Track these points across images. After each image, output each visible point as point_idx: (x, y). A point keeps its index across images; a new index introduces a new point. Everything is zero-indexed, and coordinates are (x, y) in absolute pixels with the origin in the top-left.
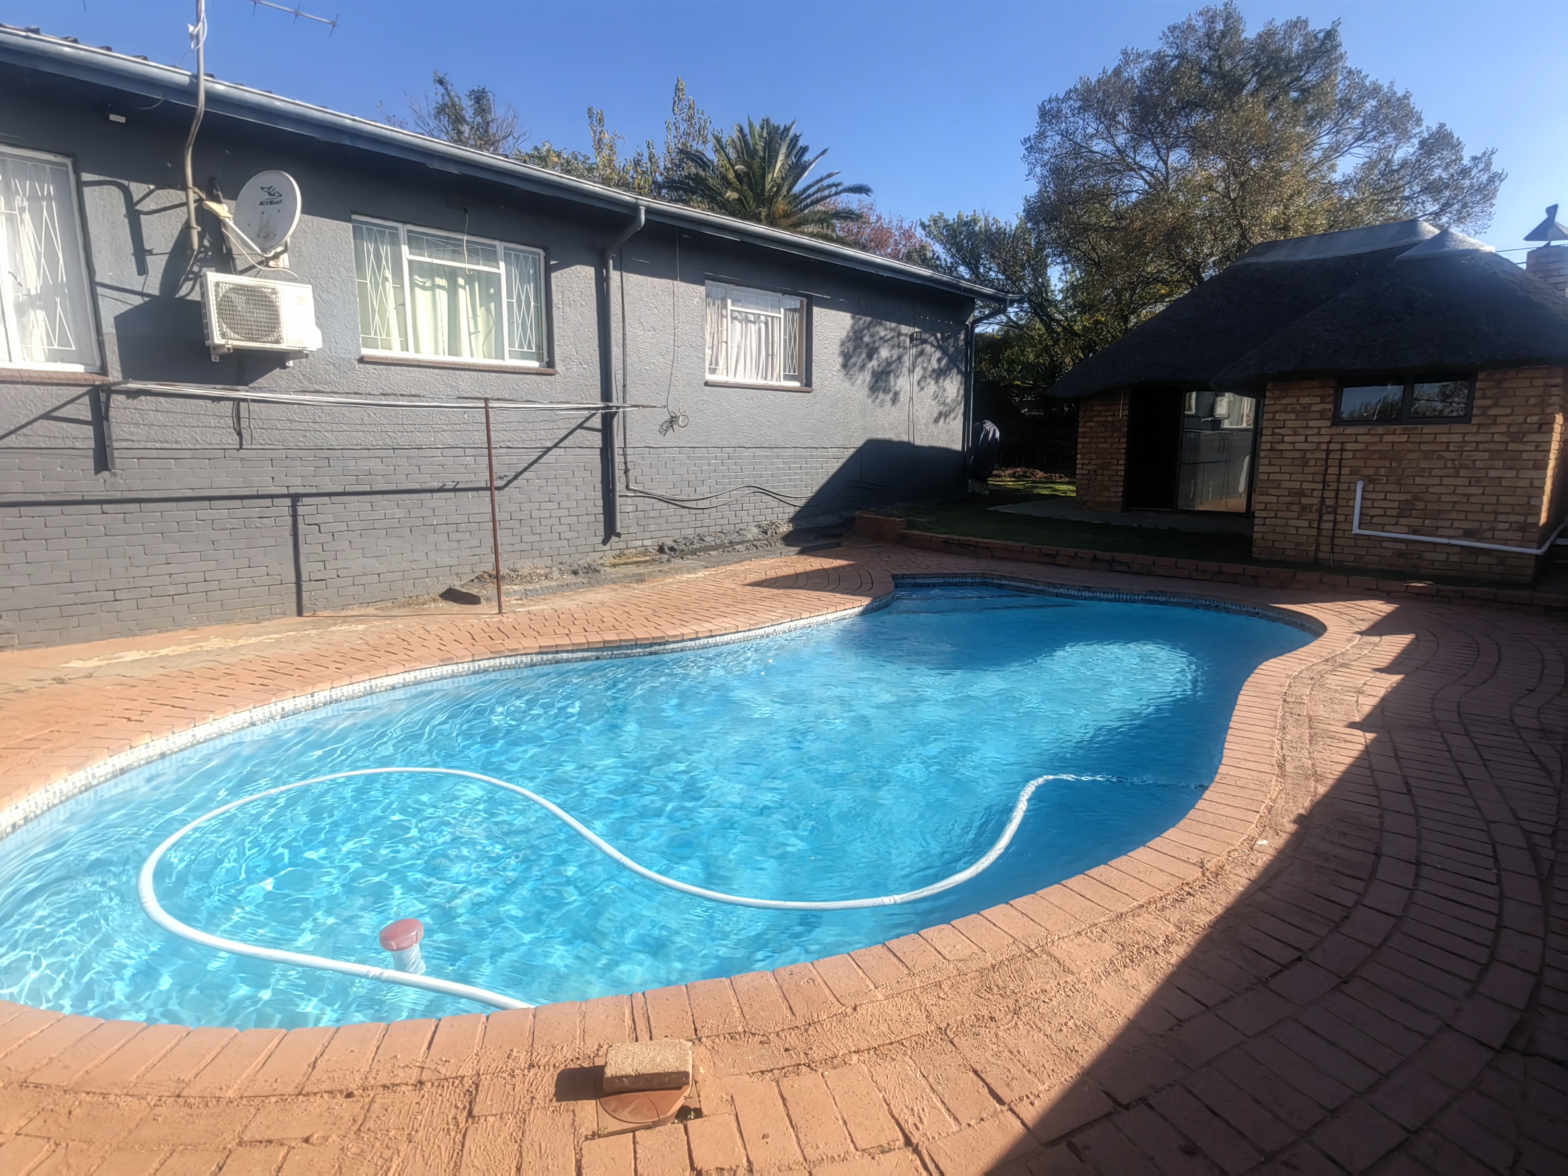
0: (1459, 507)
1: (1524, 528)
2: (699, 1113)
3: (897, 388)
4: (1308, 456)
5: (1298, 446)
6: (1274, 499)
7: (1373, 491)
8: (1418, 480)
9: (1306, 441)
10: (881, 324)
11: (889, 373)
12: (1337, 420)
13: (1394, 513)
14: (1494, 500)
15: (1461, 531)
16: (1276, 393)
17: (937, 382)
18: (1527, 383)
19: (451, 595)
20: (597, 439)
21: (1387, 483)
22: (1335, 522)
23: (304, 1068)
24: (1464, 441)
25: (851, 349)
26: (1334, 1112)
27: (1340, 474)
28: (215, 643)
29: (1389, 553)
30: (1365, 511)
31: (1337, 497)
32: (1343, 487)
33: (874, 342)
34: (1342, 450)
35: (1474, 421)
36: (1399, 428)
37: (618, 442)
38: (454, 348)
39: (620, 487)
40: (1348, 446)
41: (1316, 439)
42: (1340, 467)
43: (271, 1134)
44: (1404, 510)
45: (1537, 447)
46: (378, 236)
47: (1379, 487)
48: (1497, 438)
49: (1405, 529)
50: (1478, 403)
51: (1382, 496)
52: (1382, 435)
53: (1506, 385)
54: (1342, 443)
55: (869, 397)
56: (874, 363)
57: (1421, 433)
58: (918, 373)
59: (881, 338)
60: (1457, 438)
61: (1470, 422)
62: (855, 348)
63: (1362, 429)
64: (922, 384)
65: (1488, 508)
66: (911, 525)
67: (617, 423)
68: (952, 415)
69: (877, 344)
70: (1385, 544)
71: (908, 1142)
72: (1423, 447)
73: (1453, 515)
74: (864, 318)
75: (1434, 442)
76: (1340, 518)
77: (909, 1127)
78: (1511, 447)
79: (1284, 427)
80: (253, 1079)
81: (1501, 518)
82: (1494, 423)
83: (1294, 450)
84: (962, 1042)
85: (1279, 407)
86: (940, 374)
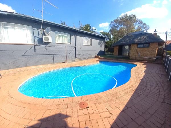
1: (154, 56)
2: (88, 108)
4: (135, 51)
8: (145, 52)
12: (137, 47)
14: (151, 54)
15: (148, 57)
19: (63, 62)
20: (75, 50)
23: (52, 103)
26: (148, 109)
28: (44, 66)
32: (138, 53)
37: (76, 50)
38: (63, 42)
39: (76, 54)
41: (135, 49)
42: (138, 51)
43: (50, 109)
44: (143, 55)
45: (155, 49)
46: (57, 33)
49: (143, 57)
50: (150, 46)
51: (141, 54)
53: (153, 44)
54: (138, 49)
57: (145, 48)
60: (148, 49)
63: (140, 48)
67: (76, 48)
70: (141, 58)
71: (108, 111)
72: (145, 50)
73: (148, 55)
76: (138, 56)
77: (108, 109)
80: (48, 103)
81: (152, 56)
82: (152, 48)
84: (112, 101)
85: (132, 46)
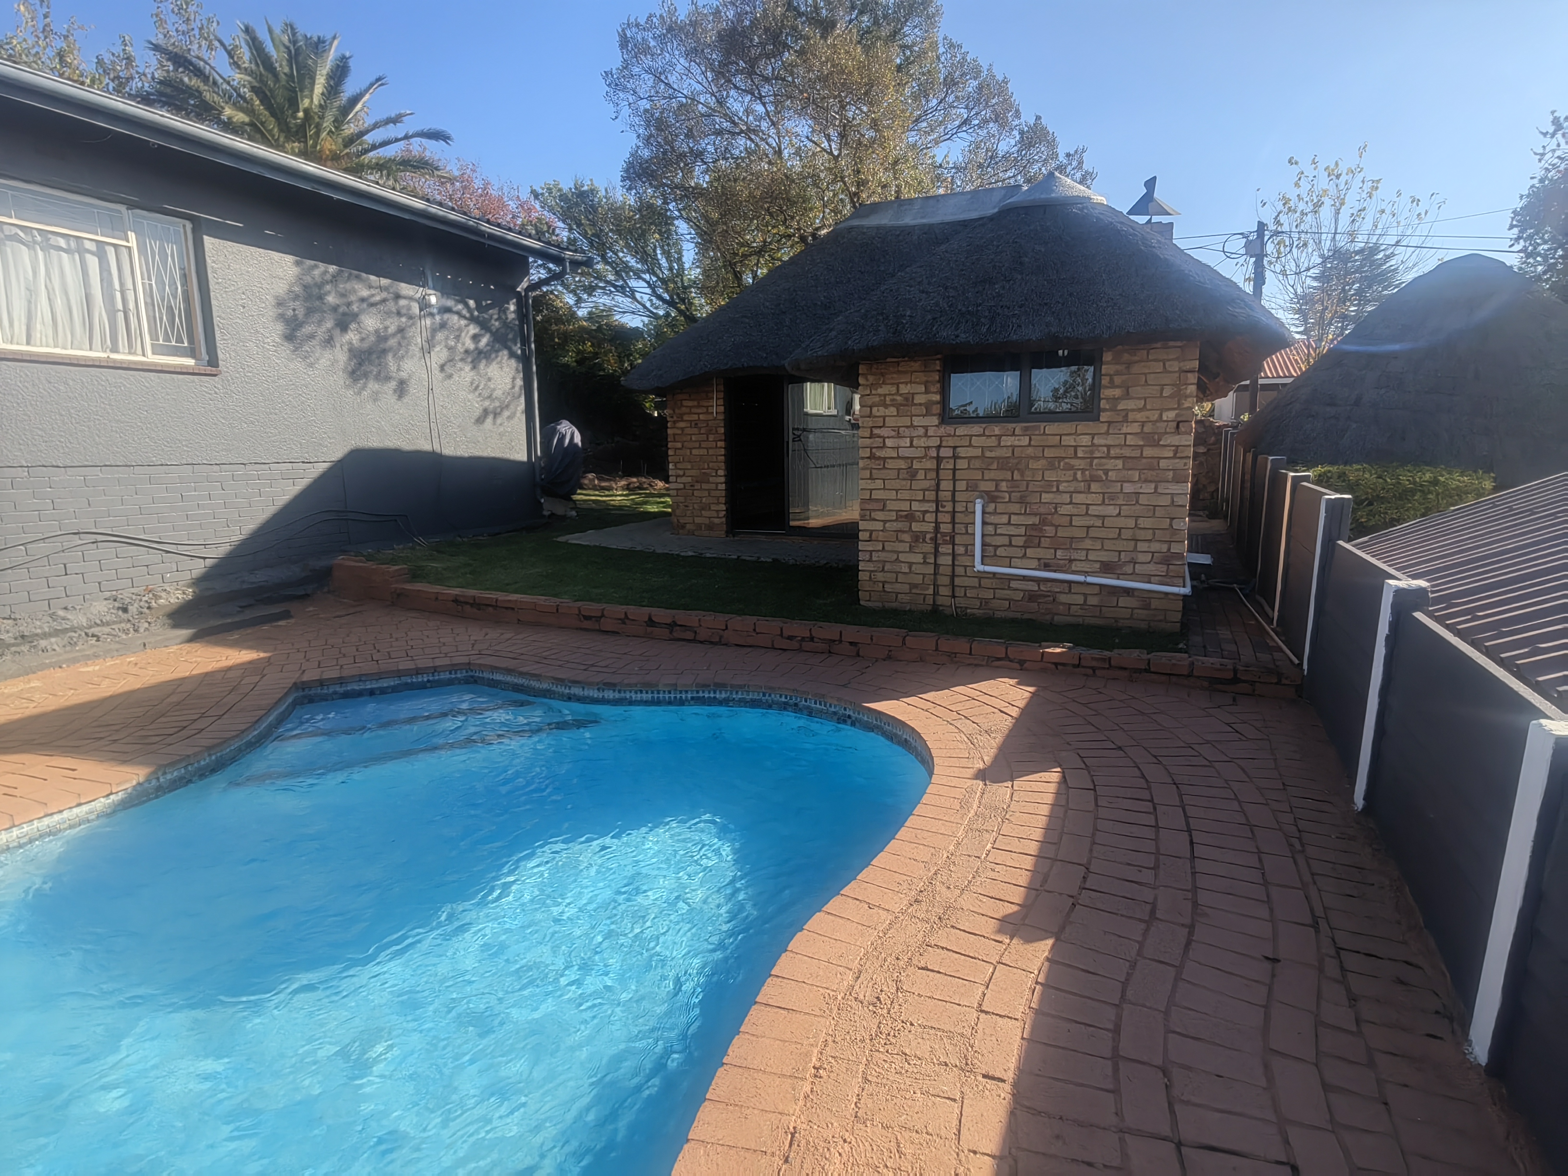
0: (1093, 533)
3: (404, 375)
4: (916, 465)
5: (903, 452)
6: (879, 526)
7: (995, 513)
8: (1046, 497)
9: (911, 446)
10: (358, 277)
11: (384, 352)
12: (947, 417)
13: (1019, 541)
14: (1131, 523)
15: (1098, 565)
16: (871, 378)
17: (474, 368)
18: (1159, 367)
21: (1010, 501)
22: (954, 555)
24: (1093, 445)
25: (301, 313)
27: (954, 491)
29: (1019, 596)
30: (988, 540)
31: (953, 522)
32: (959, 507)
33: (349, 304)
34: (955, 457)
35: (1104, 417)
36: (1018, 427)
40: (962, 452)
41: (923, 442)
42: (954, 480)
44: (1032, 538)
45: (1176, 452)
47: (1001, 508)
48: (1130, 440)
49: (1035, 563)
50: (1106, 393)
51: (1005, 519)
52: (999, 437)
53: (1136, 369)
54: (955, 448)
55: (347, 387)
56: (352, 336)
57: (1044, 434)
58: (439, 354)
59: (363, 300)
60: (1085, 440)
61: (1097, 419)
62: (309, 312)
63: (976, 429)
64: (449, 369)
65: (1126, 534)
66: (416, 575)
68: (506, 413)
69: (355, 308)
70: (1014, 584)
72: (1048, 453)
73: (1088, 544)
74: (322, 266)
75: (1060, 445)
76: (960, 550)
78: (1148, 452)
79: (884, 426)
81: (1142, 546)
82: (1126, 420)
83: (899, 457)
85: (877, 399)
86: (478, 357)
